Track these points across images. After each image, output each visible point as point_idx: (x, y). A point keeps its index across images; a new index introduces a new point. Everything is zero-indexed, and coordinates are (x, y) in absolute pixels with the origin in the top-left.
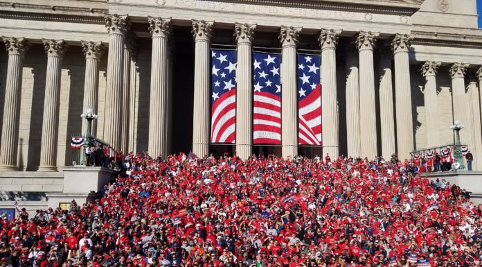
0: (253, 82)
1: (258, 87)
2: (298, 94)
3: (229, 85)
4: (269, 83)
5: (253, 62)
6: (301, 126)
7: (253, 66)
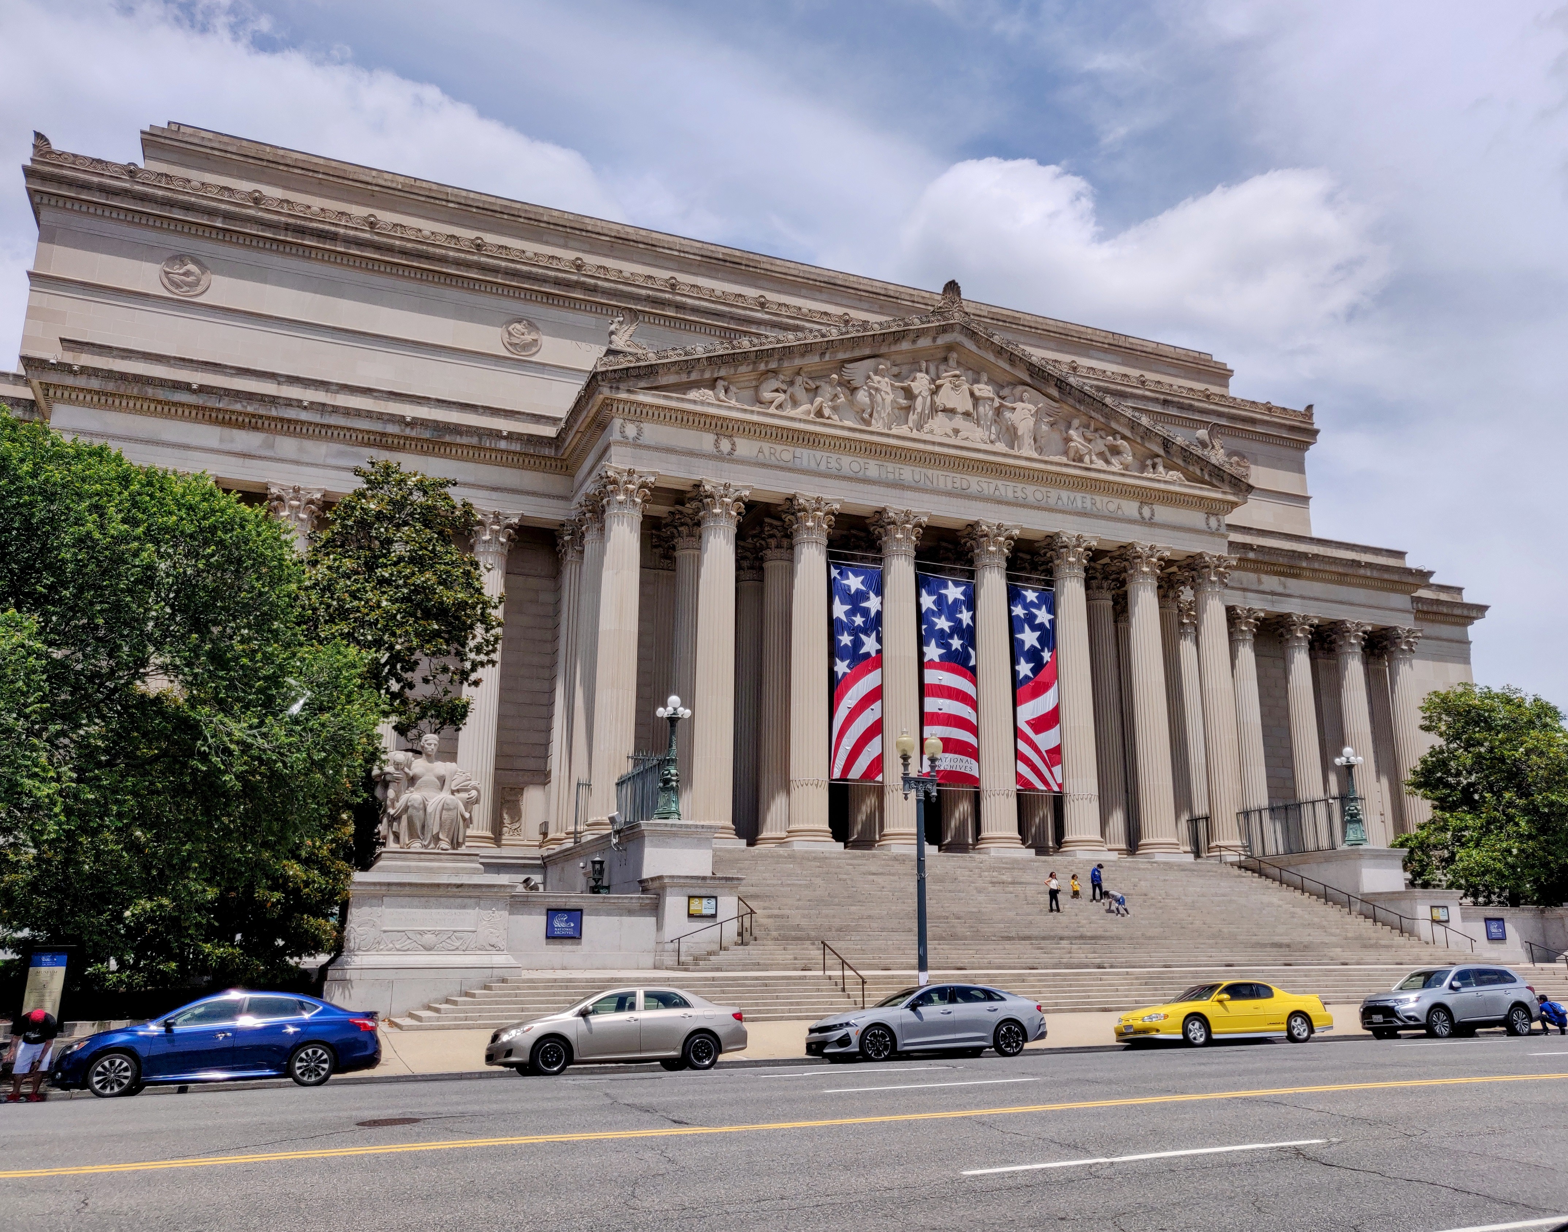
0: (922, 641)
1: (933, 652)
2: (1014, 673)
3: (870, 645)
4: (956, 643)
5: (918, 595)
7: (919, 605)
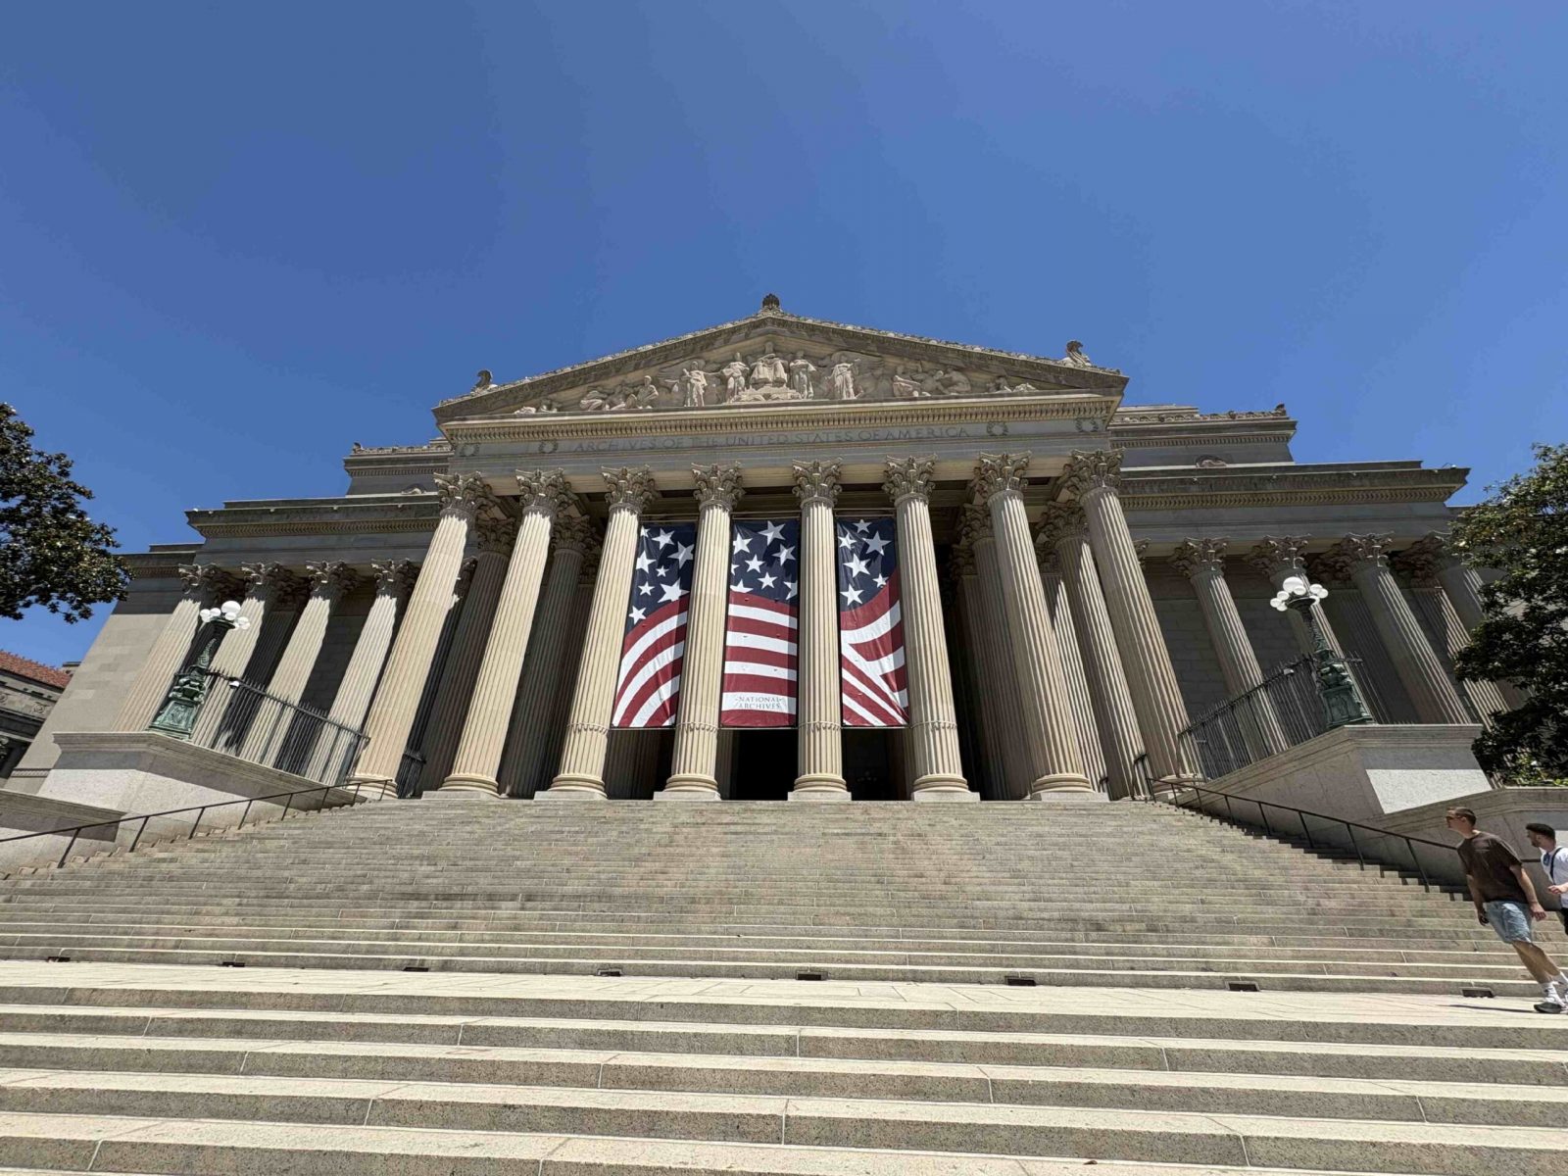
0: (731, 580)
2: (841, 600)
4: (768, 581)
5: (733, 538)
6: (846, 675)
7: (732, 548)
